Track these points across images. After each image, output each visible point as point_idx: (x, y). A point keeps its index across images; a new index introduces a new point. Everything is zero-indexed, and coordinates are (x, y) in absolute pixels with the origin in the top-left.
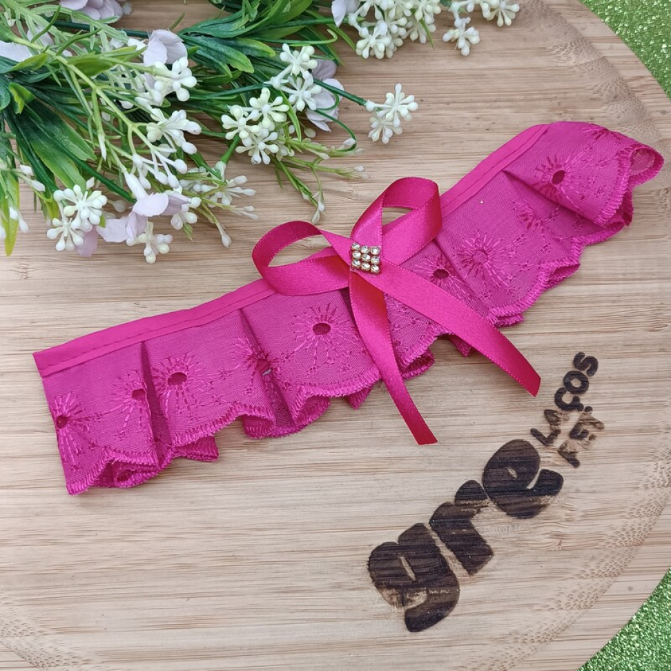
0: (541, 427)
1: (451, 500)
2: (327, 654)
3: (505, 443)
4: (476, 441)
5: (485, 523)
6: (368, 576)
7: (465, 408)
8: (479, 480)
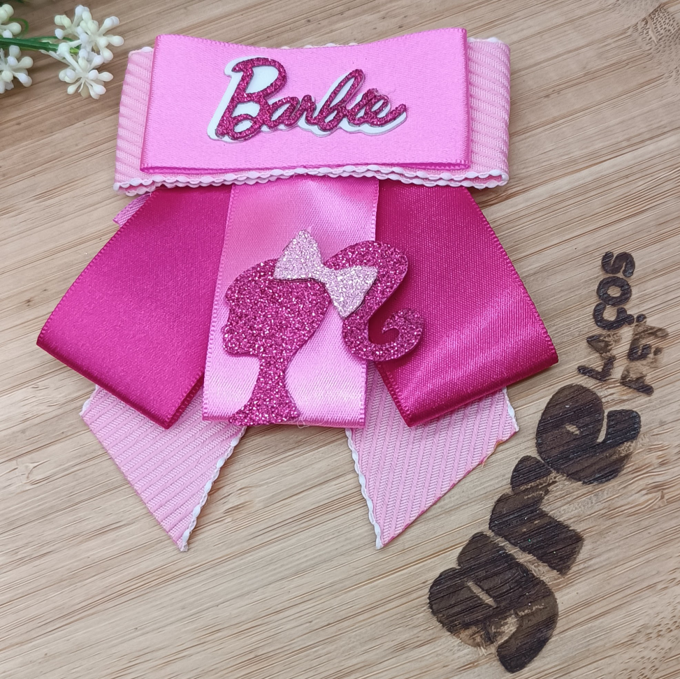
0: (589, 360)
1: (507, 489)
3: (551, 397)
5: (559, 504)
6: (435, 623)
8: (533, 453)
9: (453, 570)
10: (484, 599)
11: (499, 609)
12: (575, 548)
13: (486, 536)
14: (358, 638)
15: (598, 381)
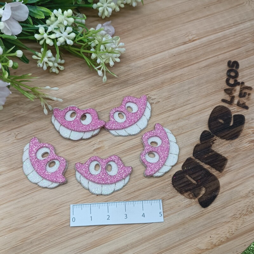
0: (225, 97)
1: (199, 142)
2: (170, 233)
3: (213, 110)
4: (200, 113)
5: (218, 147)
6: (175, 190)
7: (189, 100)
8: (207, 129)
9: (180, 171)
10: (192, 181)
11: (198, 185)
12: (224, 163)
13: (192, 159)
14: (146, 196)
15: (229, 105)
